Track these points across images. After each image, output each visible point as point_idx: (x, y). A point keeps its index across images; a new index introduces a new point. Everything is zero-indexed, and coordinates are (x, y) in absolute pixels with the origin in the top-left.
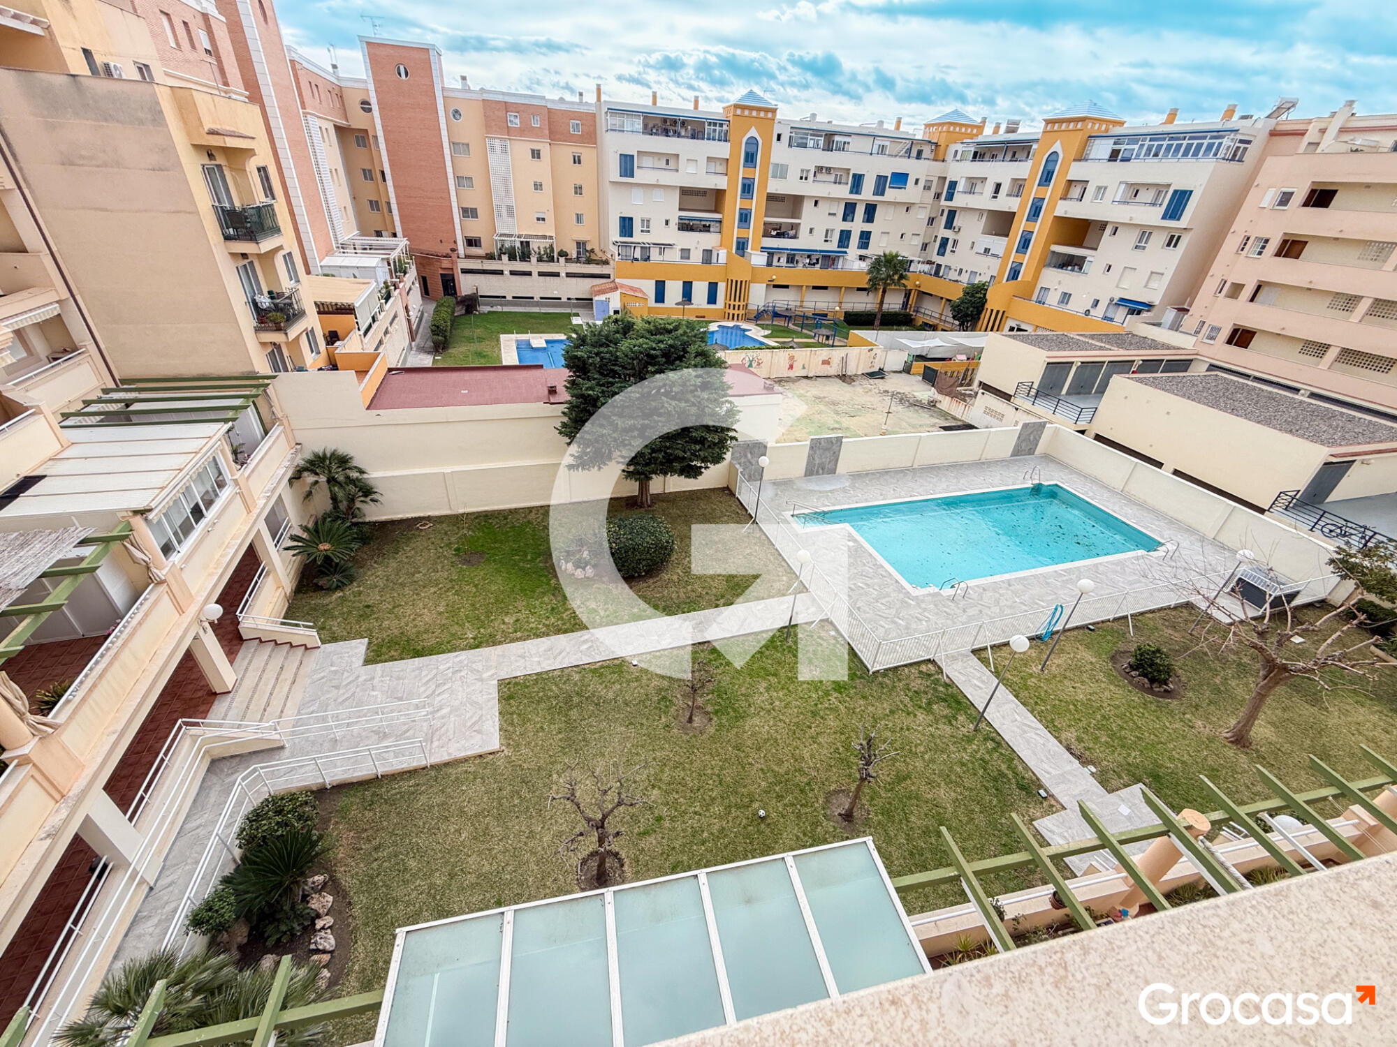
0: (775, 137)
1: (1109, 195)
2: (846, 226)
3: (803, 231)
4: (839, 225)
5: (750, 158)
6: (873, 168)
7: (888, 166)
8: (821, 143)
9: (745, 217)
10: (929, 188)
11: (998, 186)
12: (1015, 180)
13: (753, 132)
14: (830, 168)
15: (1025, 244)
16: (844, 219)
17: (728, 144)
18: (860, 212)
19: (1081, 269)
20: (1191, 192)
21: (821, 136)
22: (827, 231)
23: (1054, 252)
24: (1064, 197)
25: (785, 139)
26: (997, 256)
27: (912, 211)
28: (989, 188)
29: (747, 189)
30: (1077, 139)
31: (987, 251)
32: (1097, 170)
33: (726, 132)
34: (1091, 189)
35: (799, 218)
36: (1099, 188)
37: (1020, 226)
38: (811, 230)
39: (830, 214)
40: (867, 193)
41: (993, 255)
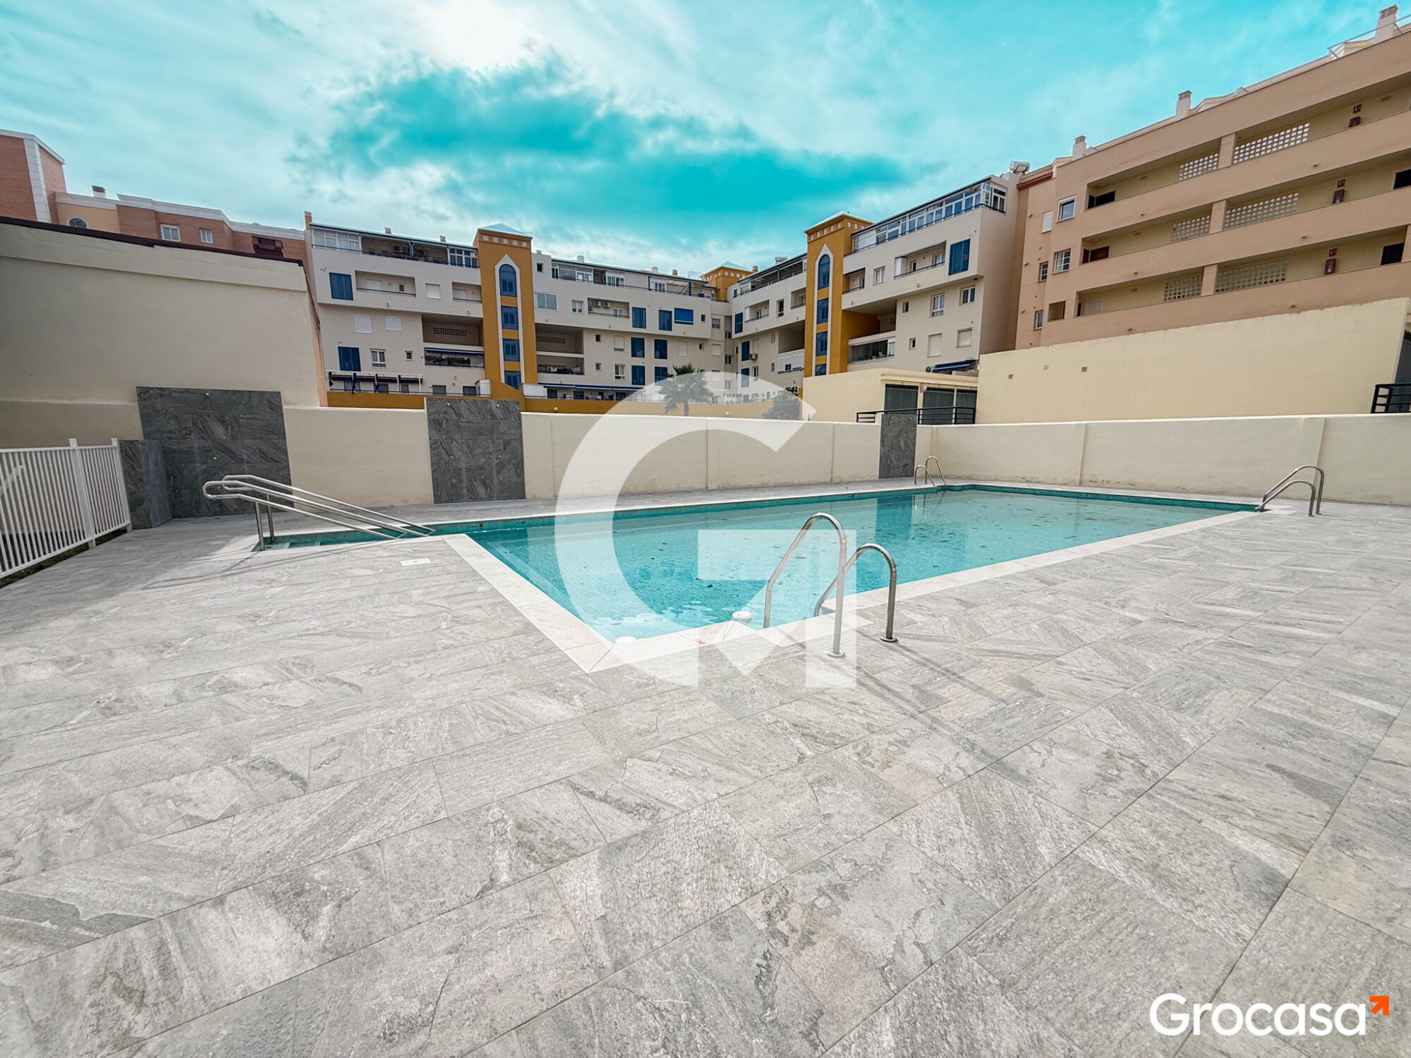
0: (535, 268)
1: (888, 273)
2: (638, 362)
3: (589, 366)
4: (630, 362)
5: (508, 287)
6: (655, 304)
7: (672, 302)
8: (591, 278)
9: (511, 349)
10: (718, 327)
11: (781, 304)
12: (795, 293)
13: (507, 260)
14: (606, 302)
15: (822, 347)
16: (634, 355)
17: (478, 271)
18: (650, 347)
19: (885, 353)
20: (969, 241)
21: (590, 270)
22: (617, 367)
23: (853, 347)
24: (847, 290)
25: (548, 269)
26: (799, 369)
27: (705, 347)
28: (773, 307)
29: (510, 318)
30: (841, 239)
31: (788, 367)
32: (868, 256)
33: (475, 260)
34: (869, 276)
35: (582, 353)
36: (877, 271)
37: (813, 331)
38: (598, 366)
39: (616, 349)
40: (653, 326)
41: (796, 369)
